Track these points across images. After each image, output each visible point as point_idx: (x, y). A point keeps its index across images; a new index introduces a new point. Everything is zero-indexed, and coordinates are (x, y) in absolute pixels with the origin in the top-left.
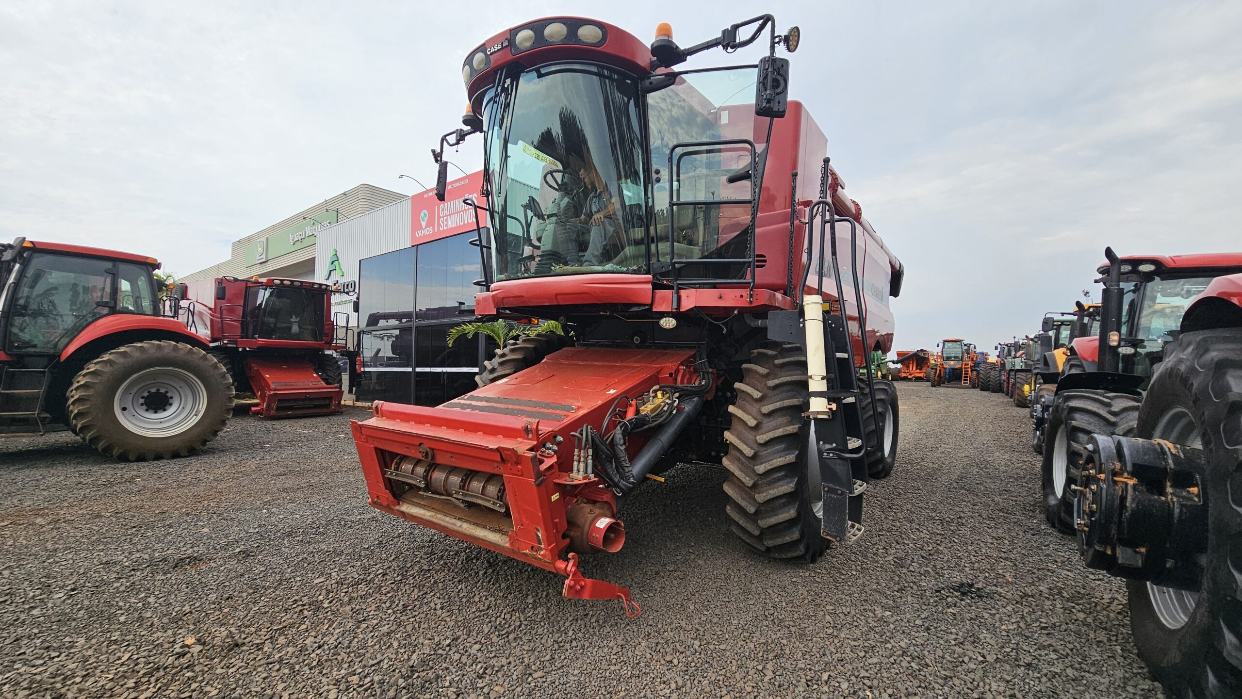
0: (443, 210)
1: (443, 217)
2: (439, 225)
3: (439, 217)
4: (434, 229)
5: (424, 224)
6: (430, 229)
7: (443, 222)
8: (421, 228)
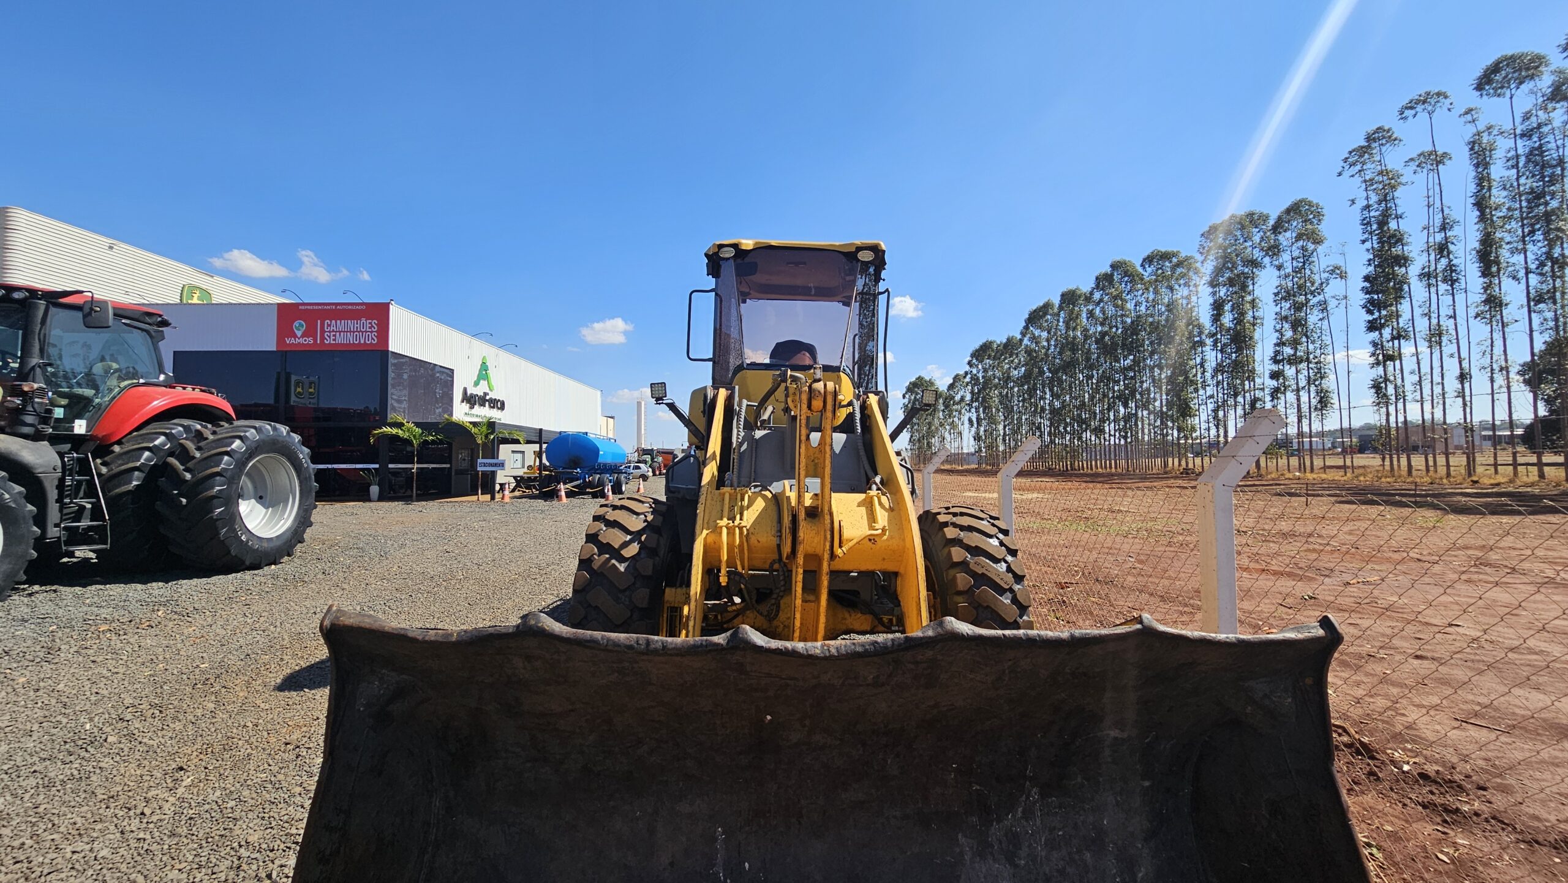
0: (329, 325)
1: (330, 332)
2: (323, 338)
3: (323, 332)
4: (315, 340)
5: (299, 334)
6: (310, 341)
7: (329, 337)
8: (295, 336)
